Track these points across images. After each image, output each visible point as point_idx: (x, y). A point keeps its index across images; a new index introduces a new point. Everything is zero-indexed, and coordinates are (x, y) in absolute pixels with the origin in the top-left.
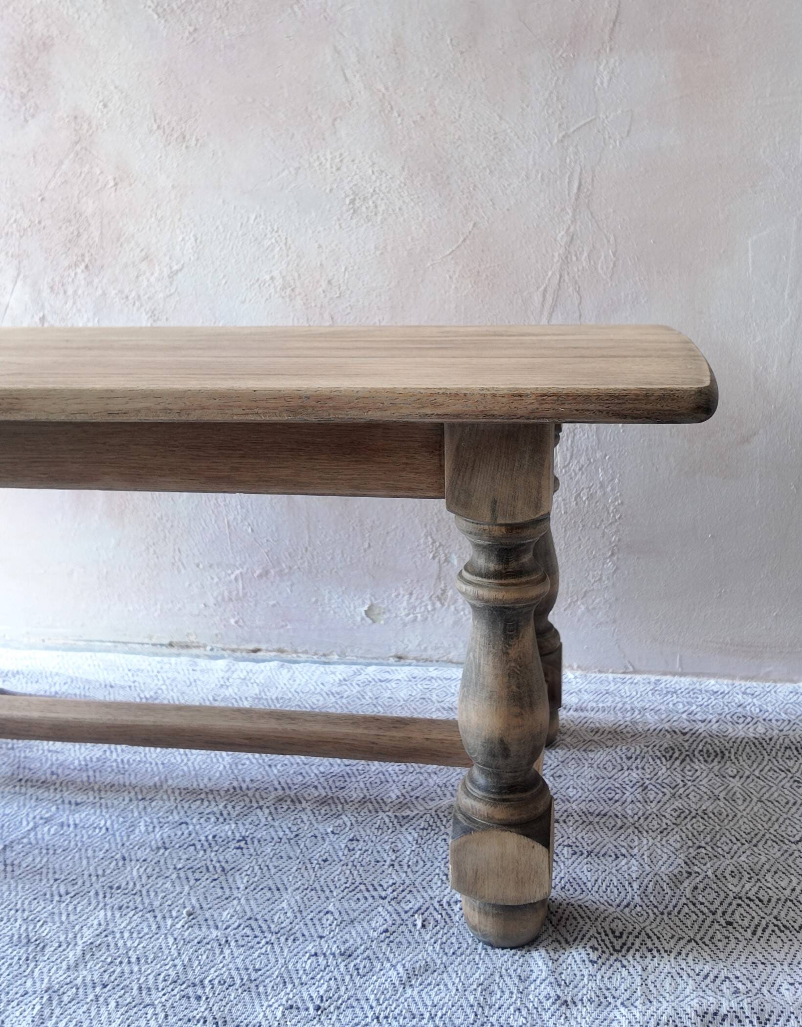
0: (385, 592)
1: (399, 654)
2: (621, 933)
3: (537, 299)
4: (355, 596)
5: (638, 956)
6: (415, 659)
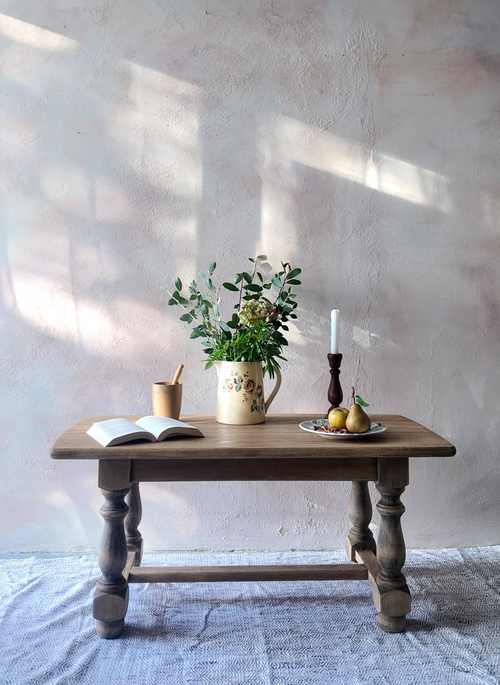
0: (288, 522)
1: (293, 549)
4: (276, 524)
6: (299, 550)
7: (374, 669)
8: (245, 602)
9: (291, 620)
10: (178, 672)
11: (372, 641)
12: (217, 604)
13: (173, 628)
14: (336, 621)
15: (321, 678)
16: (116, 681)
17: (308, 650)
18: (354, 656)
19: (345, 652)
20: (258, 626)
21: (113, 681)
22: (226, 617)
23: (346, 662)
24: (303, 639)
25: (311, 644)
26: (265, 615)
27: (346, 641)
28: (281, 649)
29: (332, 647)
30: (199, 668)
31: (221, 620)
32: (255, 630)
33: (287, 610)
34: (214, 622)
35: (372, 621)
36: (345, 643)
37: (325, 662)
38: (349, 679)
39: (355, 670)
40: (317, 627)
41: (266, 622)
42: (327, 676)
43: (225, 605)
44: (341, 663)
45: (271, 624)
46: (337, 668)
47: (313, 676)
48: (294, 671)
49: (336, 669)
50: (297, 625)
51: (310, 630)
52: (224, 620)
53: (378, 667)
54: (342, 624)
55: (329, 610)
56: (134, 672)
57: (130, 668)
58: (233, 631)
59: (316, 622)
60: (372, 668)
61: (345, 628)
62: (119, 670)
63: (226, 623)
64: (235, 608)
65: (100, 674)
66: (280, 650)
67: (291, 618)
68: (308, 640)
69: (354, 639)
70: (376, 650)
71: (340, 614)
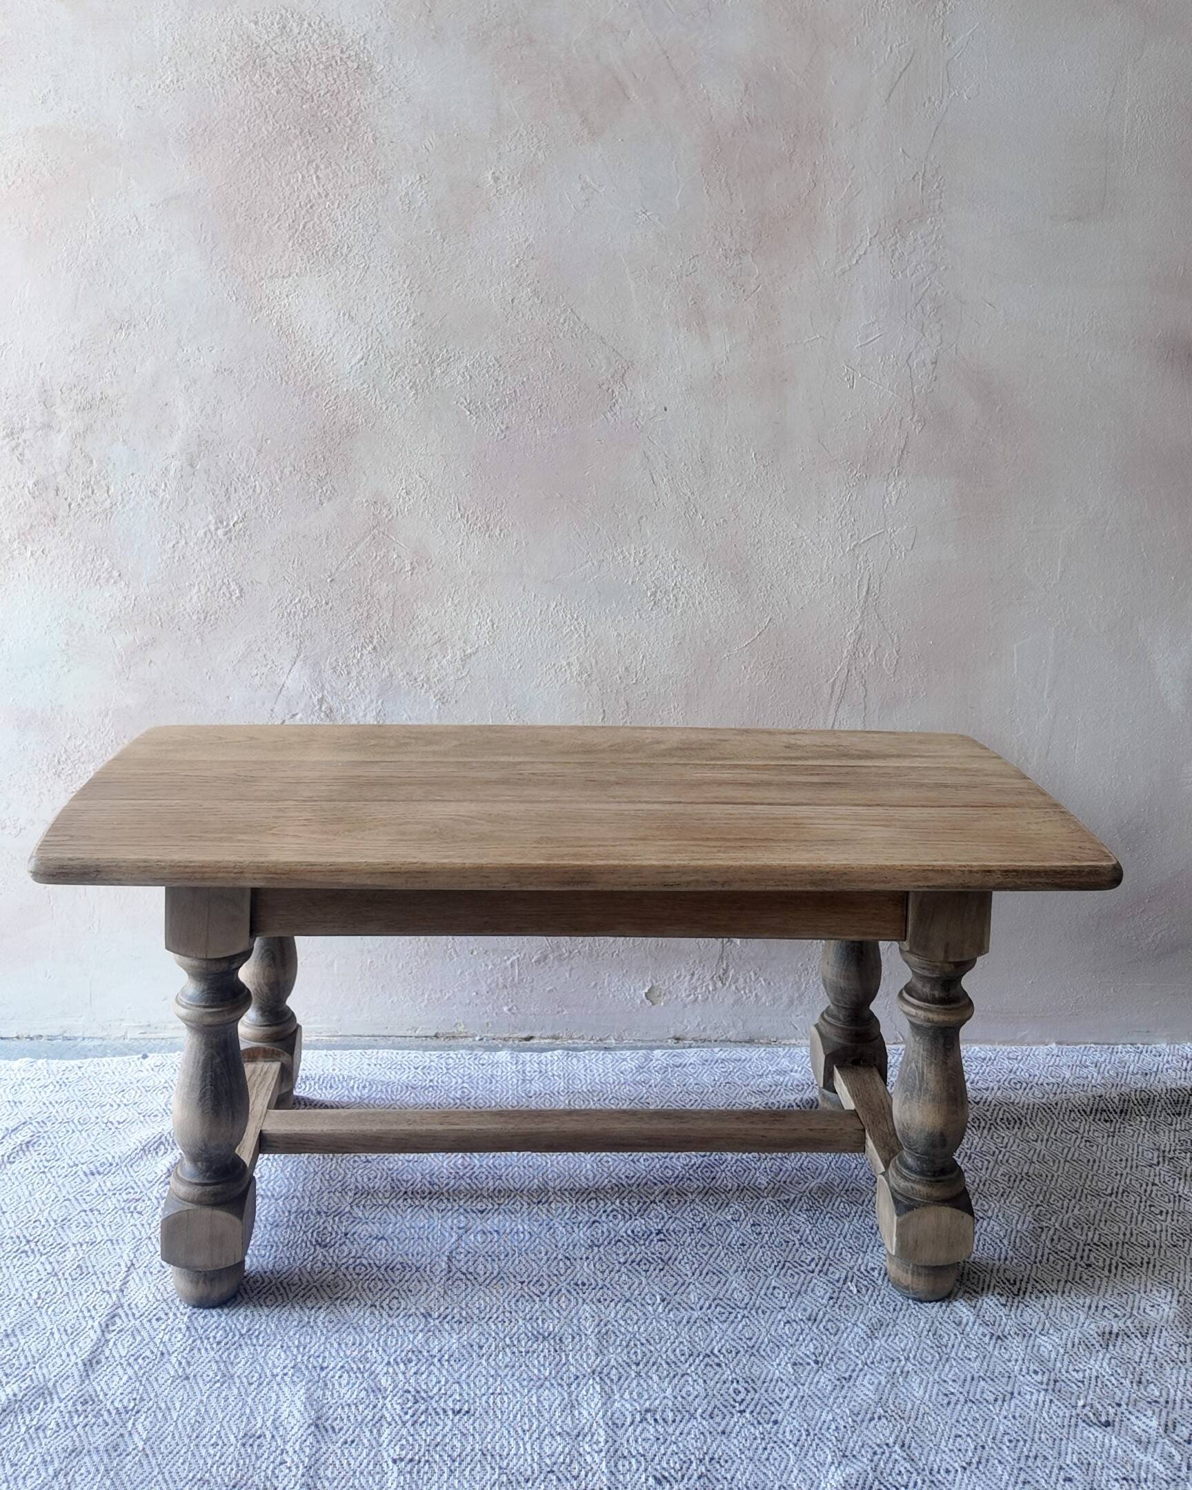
0: (666, 974)
1: (678, 1035)
2: (1015, 1281)
3: (826, 689)
4: (635, 978)
5: (1033, 1297)
6: (693, 1039)
7: (872, 1419)
8: (553, 1205)
9: (667, 1267)
10: (371, 1431)
11: (869, 1332)
12: (482, 1212)
13: (365, 1286)
14: (780, 1266)
15: (738, 1453)
16: (212, 1451)
17: (707, 1359)
18: (822, 1380)
19: (801, 1364)
20: (584, 1284)
21: (203, 1452)
22: (502, 1257)
23: (803, 1397)
24: (694, 1328)
25: (714, 1343)
26: (601, 1249)
27: (803, 1330)
28: (638, 1364)
29: (768, 1349)
30: (425, 1425)
31: (489, 1266)
32: (573, 1302)
33: (659, 1232)
34: (471, 1270)
35: (871, 1265)
36: (801, 1338)
37: (748, 1398)
38: (811, 1453)
39: (826, 1426)
40: (732, 1287)
41: (603, 1272)
42: (754, 1446)
43: (501, 1217)
44: (788, 1401)
45: (617, 1278)
46: (780, 1418)
47: (718, 1446)
48: (671, 1430)
49: (775, 1422)
50: (681, 1281)
51: (714, 1299)
52: (496, 1266)
53: (882, 1412)
54: (797, 1276)
55: (763, 1232)
56: (259, 1425)
57: (248, 1411)
58: (518, 1301)
59: (731, 1272)
60: (869, 1416)
61: (804, 1288)
62: (221, 1416)
63: (502, 1274)
64: (526, 1227)
65: (171, 1428)
66: (634, 1367)
67: (666, 1258)
68: (708, 1328)
69: (824, 1323)
70: (878, 1358)
71: (791, 1244)
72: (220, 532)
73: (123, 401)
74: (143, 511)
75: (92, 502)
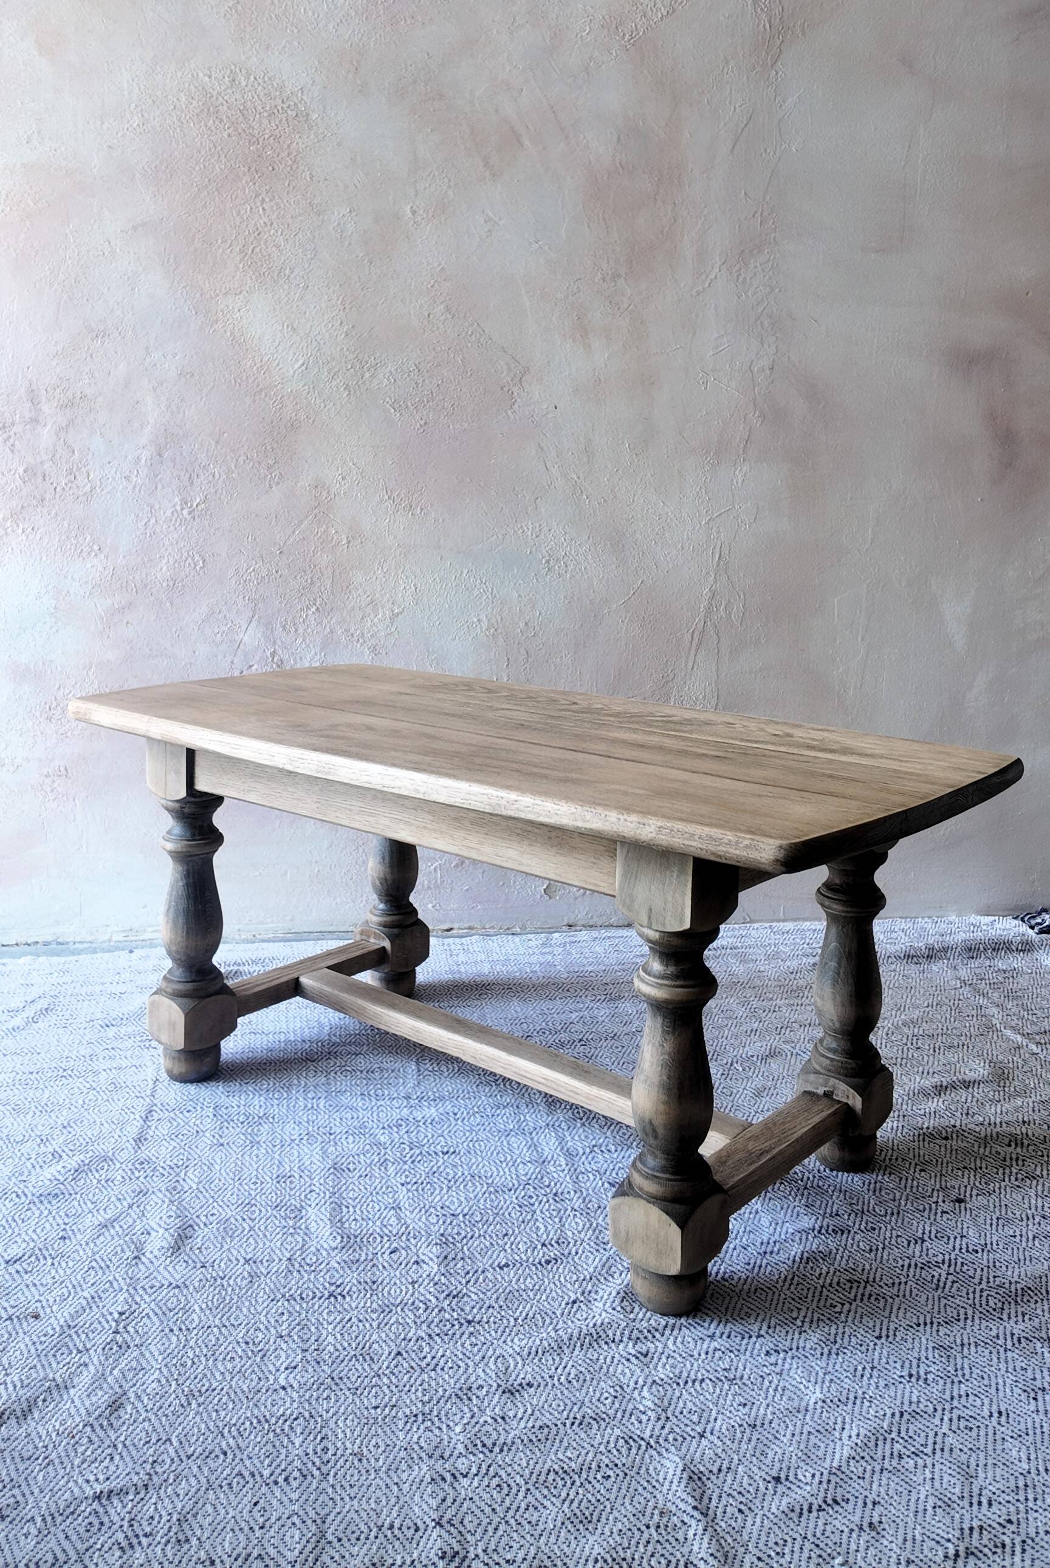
1: (571, 924)
6: (582, 926)
72: (185, 512)
73: (100, 399)
74: (119, 494)
75: (74, 486)
